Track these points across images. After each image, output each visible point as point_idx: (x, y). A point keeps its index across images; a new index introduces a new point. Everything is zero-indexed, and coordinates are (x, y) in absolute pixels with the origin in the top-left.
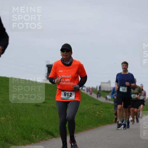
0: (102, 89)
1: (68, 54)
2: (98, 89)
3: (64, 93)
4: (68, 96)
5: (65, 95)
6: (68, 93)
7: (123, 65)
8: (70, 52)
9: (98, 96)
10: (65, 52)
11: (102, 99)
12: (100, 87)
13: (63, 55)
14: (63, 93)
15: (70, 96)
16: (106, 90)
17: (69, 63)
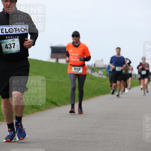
0: (96, 66)
1: (77, 38)
2: (93, 66)
3: (75, 68)
4: (77, 70)
5: (75, 69)
6: (77, 68)
7: (117, 49)
8: (79, 37)
9: (92, 72)
10: (75, 37)
11: (95, 74)
12: (94, 65)
13: (73, 39)
14: (73, 68)
15: (79, 70)
16: (100, 66)
17: (77, 45)
